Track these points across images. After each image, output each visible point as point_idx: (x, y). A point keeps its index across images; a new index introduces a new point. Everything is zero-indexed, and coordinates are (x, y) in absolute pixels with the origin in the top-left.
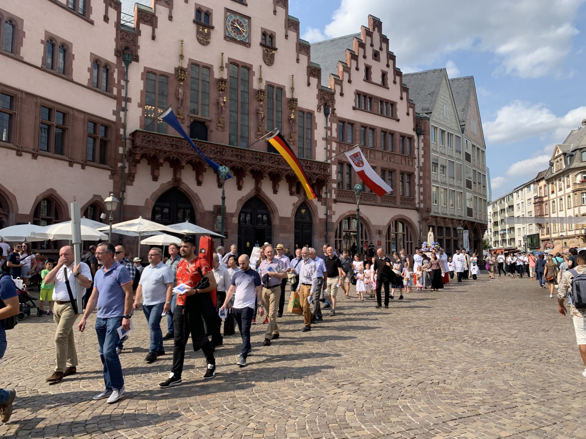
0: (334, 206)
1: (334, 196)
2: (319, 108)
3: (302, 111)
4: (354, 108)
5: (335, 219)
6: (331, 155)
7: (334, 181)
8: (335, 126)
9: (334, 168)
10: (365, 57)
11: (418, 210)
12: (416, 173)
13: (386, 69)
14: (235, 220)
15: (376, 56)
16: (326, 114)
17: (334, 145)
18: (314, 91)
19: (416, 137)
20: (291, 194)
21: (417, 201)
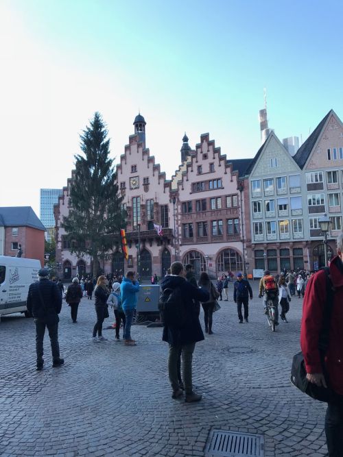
0: (181, 248)
1: (180, 243)
2: (170, 201)
3: (162, 206)
4: (191, 194)
5: (181, 254)
6: (177, 222)
7: (180, 235)
8: (179, 207)
9: (180, 228)
10: (197, 162)
11: (241, 241)
12: (240, 217)
13: (212, 161)
14: (136, 260)
15: (205, 157)
16: (174, 203)
17: (179, 217)
18: (168, 193)
19: (239, 194)
20: (158, 245)
21: (241, 236)
